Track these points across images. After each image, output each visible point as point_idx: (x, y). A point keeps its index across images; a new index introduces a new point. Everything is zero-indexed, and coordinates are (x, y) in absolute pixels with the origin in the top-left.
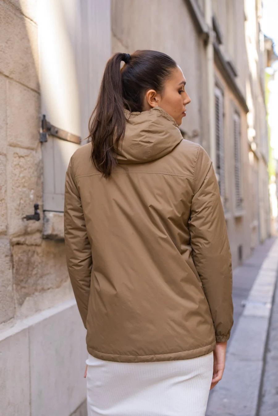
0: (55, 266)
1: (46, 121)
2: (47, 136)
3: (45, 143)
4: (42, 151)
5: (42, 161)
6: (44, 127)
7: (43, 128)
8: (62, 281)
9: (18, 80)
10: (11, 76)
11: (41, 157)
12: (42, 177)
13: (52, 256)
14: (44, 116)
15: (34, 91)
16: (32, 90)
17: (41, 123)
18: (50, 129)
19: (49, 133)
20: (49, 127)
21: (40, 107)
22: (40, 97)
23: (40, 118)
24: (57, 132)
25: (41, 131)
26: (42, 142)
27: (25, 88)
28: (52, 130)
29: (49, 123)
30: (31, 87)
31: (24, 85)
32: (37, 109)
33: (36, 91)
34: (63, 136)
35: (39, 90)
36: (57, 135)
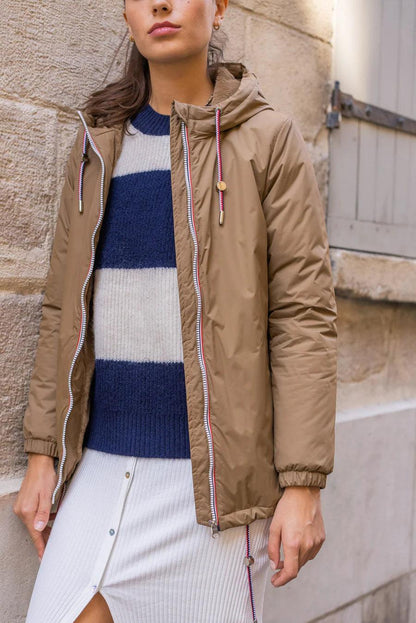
0: (352, 343)
1: (339, 91)
2: (340, 118)
3: (335, 131)
4: (329, 144)
5: (329, 161)
6: (336, 102)
7: (333, 105)
8: (368, 370)
9: (277, 18)
10: (259, 10)
11: (326, 154)
12: (326, 188)
13: (346, 326)
14: (337, 83)
15: (316, 38)
16: (310, 36)
17: (330, 96)
18: (350, 107)
19: (349, 113)
20: (348, 103)
21: (329, 68)
22: (333, 51)
23: (328, 86)
24: (368, 113)
25: (329, 109)
26: (330, 129)
27: (294, 32)
28: (356, 108)
29: (350, 97)
30: (309, 31)
31: (291, 27)
32: (323, 71)
33: (322, 40)
34: (385, 122)
35: (331, 36)
36: (371, 118)
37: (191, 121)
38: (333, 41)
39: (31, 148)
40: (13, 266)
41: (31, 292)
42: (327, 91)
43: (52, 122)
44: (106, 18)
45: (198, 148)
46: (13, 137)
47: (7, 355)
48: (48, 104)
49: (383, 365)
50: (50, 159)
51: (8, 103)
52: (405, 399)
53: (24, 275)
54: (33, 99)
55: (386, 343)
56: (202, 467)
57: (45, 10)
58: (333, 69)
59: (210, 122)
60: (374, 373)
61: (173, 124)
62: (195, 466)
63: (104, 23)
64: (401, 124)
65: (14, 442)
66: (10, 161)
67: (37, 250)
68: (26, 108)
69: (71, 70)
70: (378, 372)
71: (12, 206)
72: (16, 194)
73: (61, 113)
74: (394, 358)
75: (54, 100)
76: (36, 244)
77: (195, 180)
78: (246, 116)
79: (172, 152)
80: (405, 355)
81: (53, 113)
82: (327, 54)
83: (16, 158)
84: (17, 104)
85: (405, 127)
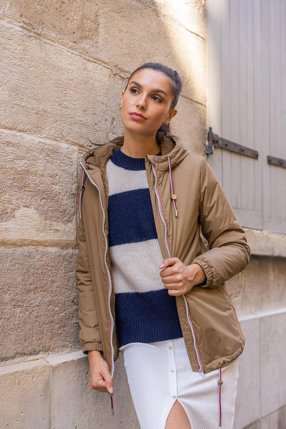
1: (212, 133)
2: (213, 149)
3: (210, 156)
6: (210, 139)
7: (209, 141)
8: (232, 295)
14: (210, 128)
15: (199, 103)
16: (196, 102)
17: (207, 135)
18: (217, 142)
19: (217, 146)
20: (216, 140)
21: (206, 120)
22: (207, 110)
23: (206, 130)
24: (226, 145)
25: (207, 143)
26: (207, 154)
27: (188, 100)
28: (220, 142)
29: (217, 136)
30: (195, 100)
31: (186, 98)
32: (203, 122)
33: (202, 104)
34: (235, 150)
35: (205, 102)
36: (227, 148)
37: (156, 164)
38: (207, 104)
39: (66, 168)
40: (59, 234)
41: (67, 248)
42: (205, 133)
43: (76, 153)
44: (100, 96)
45: (161, 179)
46: (58, 161)
47: (57, 284)
48: (74, 144)
49: (239, 292)
50: (75, 173)
51: (55, 143)
52: (252, 313)
53: (64, 238)
54: (67, 141)
55: (240, 279)
56: (190, 342)
57: (71, 92)
58: (207, 121)
59: (166, 163)
60: (234, 297)
61: (147, 164)
62: (186, 341)
63: (99, 99)
64: (243, 151)
65: (61, 334)
66: (57, 175)
67: (70, 224)
68: (64, 145)
69: (84, 125)
70: (237, 296)
71: (58, 200)
72: (60, 193)
73: (80, 148)
74: (244, 288)
75: (76, 141)
76: (69, 221)
77: (161, 194)
78: (182, 158)
79: (149, 181)
80: (250, 286)
81: (76, 148)
82: (204, 112)
83: (60, 173)
84: (60, 144)
85: (245, 153)
